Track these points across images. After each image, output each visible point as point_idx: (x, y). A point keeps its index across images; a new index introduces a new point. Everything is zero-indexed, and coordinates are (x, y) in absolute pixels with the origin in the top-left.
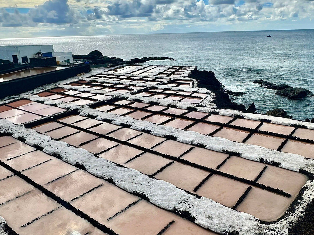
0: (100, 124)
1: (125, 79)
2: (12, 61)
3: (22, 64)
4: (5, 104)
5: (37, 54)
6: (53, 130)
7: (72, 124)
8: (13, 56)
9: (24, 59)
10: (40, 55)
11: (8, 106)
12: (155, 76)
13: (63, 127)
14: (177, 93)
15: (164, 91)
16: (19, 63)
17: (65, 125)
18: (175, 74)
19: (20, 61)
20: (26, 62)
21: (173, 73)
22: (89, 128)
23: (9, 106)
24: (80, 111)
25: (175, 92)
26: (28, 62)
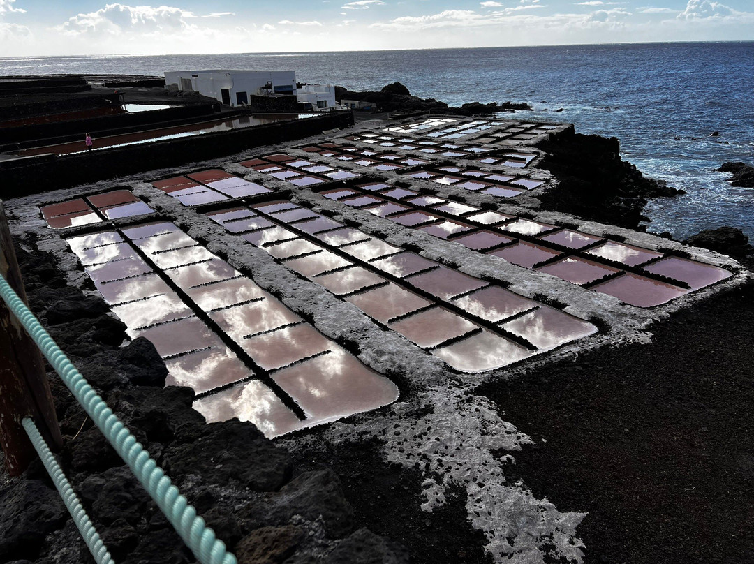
0: (315, 218)
1: (408, 144)
2: (220, 99)
3: (236, 105)
4: (183, 174)
5: (263, 88)
6: (237, 220)
7: (271, 213)
8: (222, 90)
9: (241, 97)
10: (269, 90)
11: (187, 177)
12: (467, 142)
13: (254, 216)
14: (485, 176)
15: (464, 171)
16: (231, 104)
17: (260, 214)
18: (513, 139)
19: (234, 101)
20: (244, 102)
21: (512, 136)
22: (292, 223)
23: (189, 178)
24: (294, 194)
25: (483, 174)
26: (246, 103)
